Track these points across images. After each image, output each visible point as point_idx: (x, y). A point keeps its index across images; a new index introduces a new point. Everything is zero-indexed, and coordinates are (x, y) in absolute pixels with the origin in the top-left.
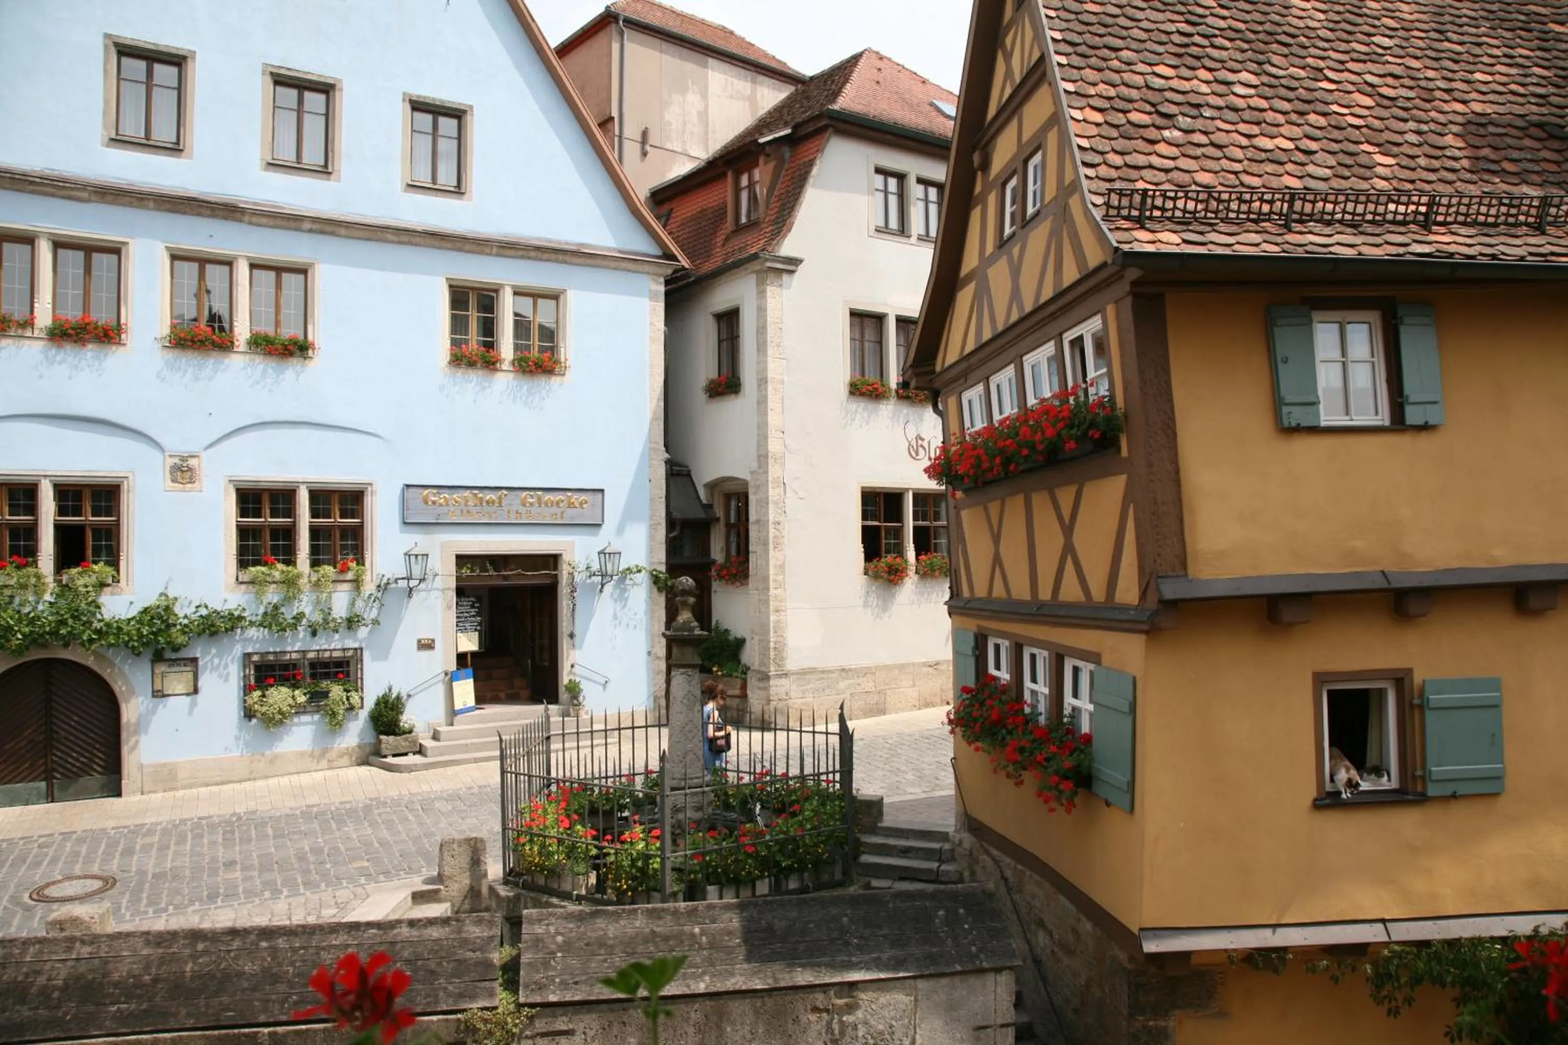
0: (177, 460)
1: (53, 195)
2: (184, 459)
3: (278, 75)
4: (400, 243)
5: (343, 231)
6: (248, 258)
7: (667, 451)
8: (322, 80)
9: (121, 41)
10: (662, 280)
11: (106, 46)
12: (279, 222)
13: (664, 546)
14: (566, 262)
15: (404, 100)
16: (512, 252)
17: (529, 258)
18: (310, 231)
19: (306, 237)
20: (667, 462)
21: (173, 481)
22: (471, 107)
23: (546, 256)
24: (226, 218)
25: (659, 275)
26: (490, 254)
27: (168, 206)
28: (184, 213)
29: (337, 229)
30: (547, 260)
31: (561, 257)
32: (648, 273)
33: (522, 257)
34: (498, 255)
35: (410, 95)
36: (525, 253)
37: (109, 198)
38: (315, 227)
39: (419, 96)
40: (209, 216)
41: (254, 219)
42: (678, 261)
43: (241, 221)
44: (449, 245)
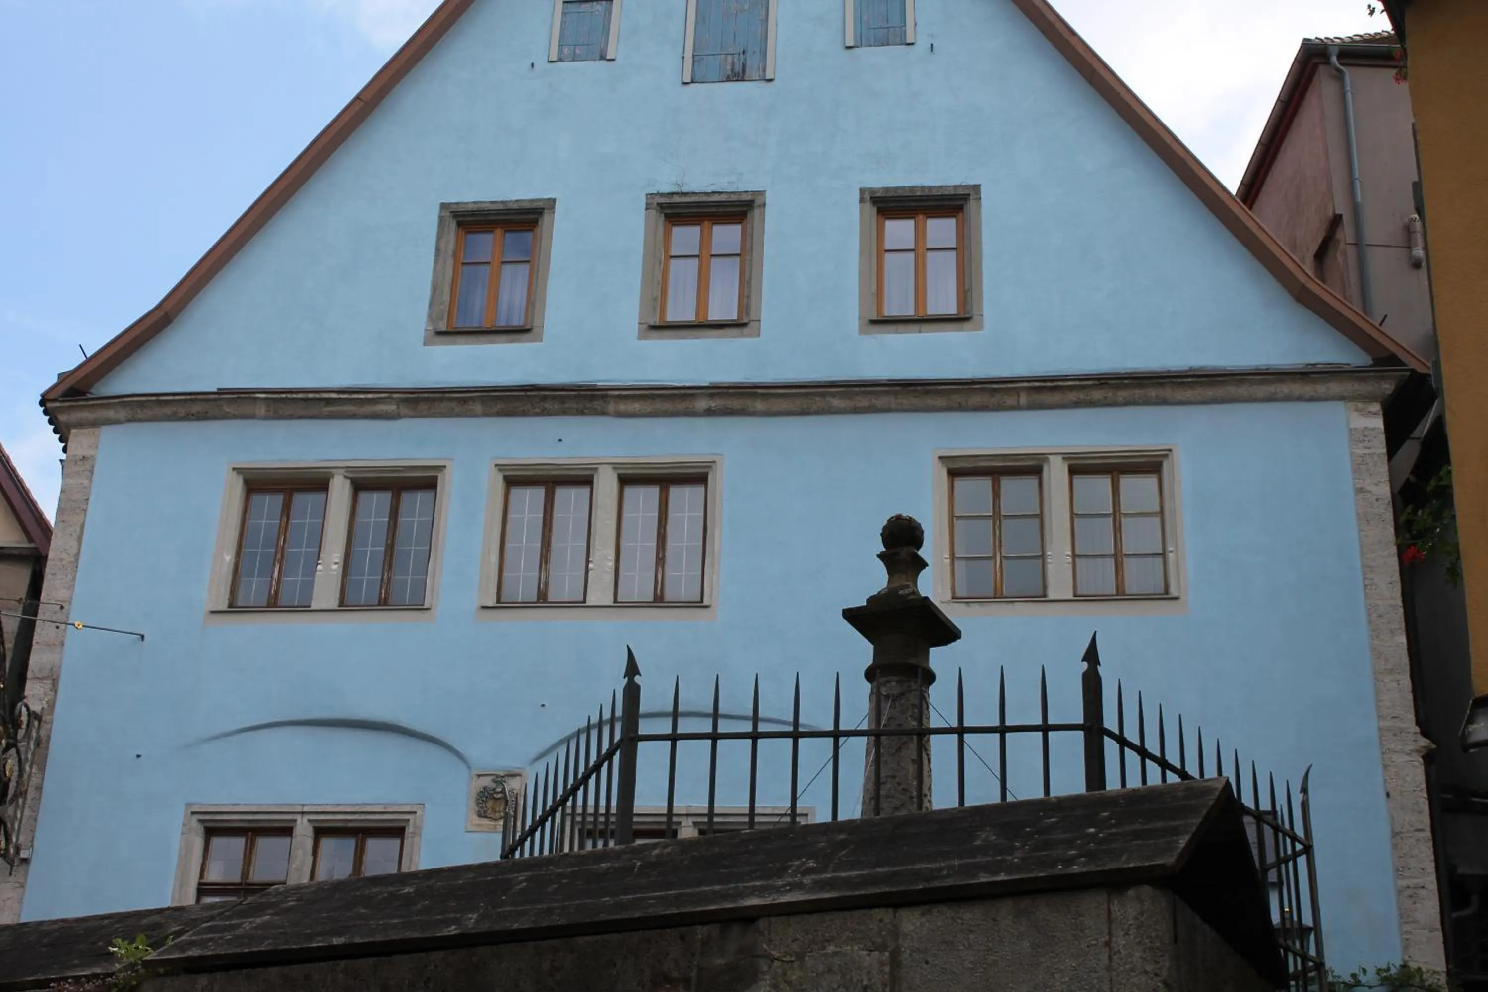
0: (487, 782)
1: (353, 416)
2: (499, 780)
3: (671, 206)
4: (856, 411)
5: (759, 405)
6: (615, 466)
7: (1424, 733)
8: (734, 198)
9: (461, 208)
10: (1376, 407)
11: (441, 220)
12: (659, 405)
13: (1439, 935)
14: (1164, 402)
15: (862, 200)
16: (1056, 397)
17: (1092, 404)
18: (710, 413)
19: (703, 423)
20: (1429, 758)
21: (480, 816)
22: (976, 188)
23: (1123, 394)
24: (581, 413)
25: (1369, 398)
26: (1017, 407)
27: (500, 406)
28: (524, 414)
29: (749, 403)
30: (1127, 403)
31: (1153, 393)
32: (1342, 398)
33: (1077, 405)
34: (1031, 407)
35: (872, 191)
36: (1082, 396)
37: (422, 407)
38: (713, 404)
39: (887, 190)
40: (557, 413)
41: (622, 407)
42: (1402, 363)
43: (604, 413)
44: (940, 402)
